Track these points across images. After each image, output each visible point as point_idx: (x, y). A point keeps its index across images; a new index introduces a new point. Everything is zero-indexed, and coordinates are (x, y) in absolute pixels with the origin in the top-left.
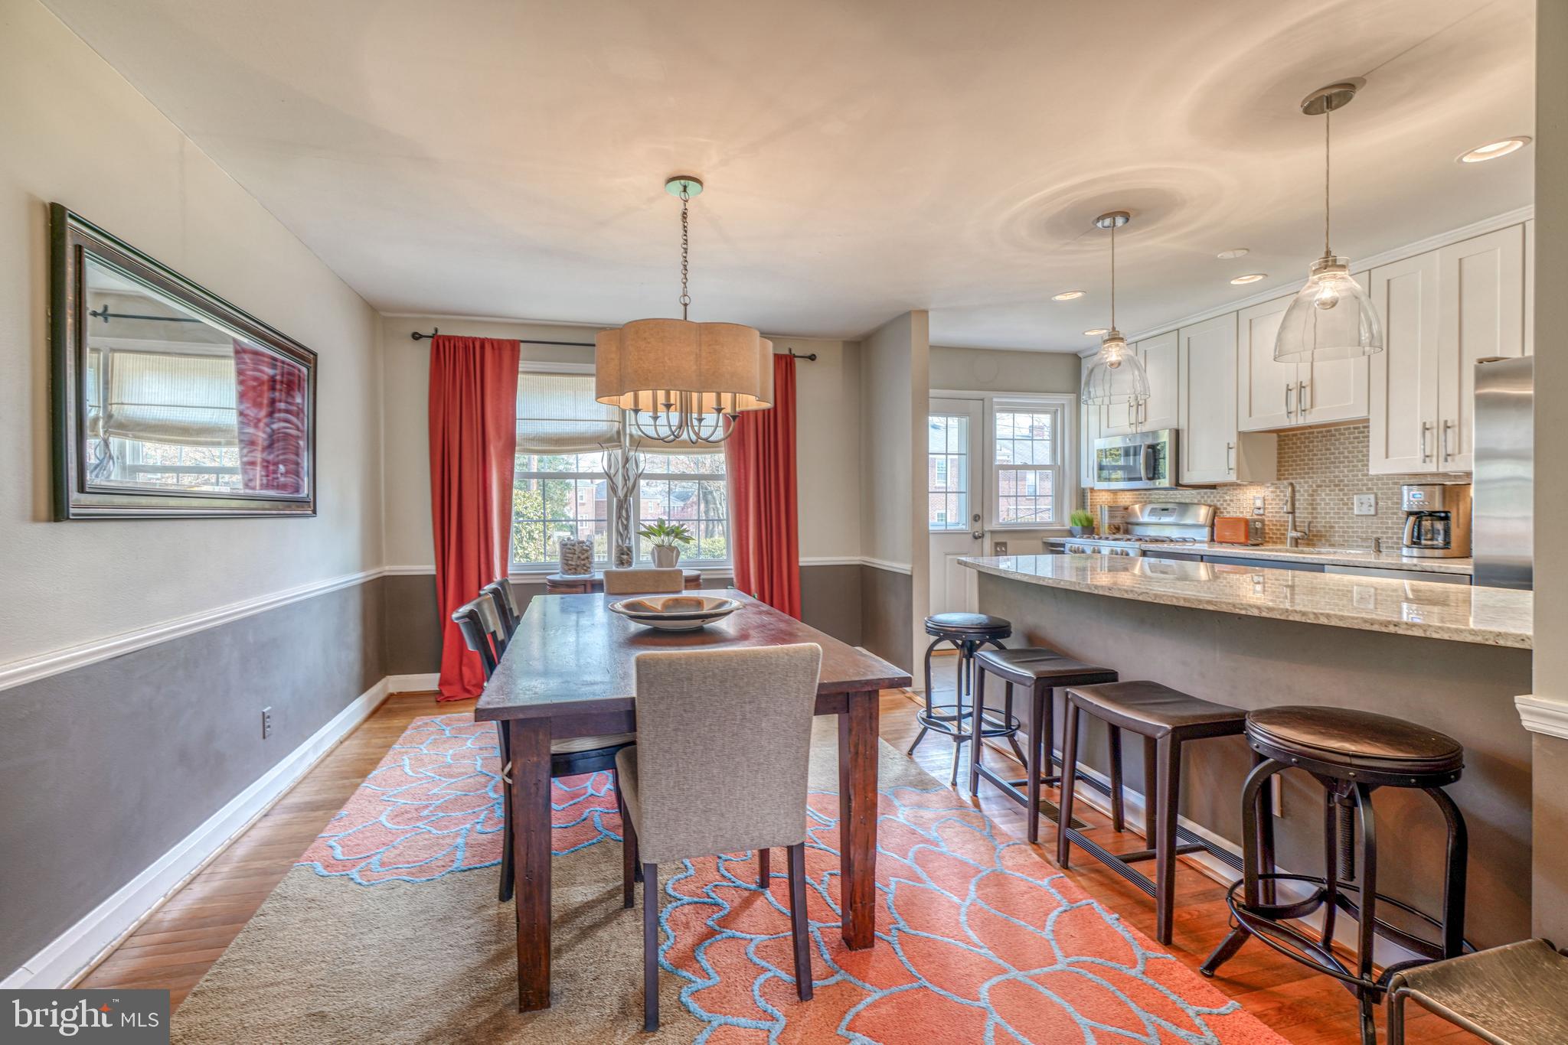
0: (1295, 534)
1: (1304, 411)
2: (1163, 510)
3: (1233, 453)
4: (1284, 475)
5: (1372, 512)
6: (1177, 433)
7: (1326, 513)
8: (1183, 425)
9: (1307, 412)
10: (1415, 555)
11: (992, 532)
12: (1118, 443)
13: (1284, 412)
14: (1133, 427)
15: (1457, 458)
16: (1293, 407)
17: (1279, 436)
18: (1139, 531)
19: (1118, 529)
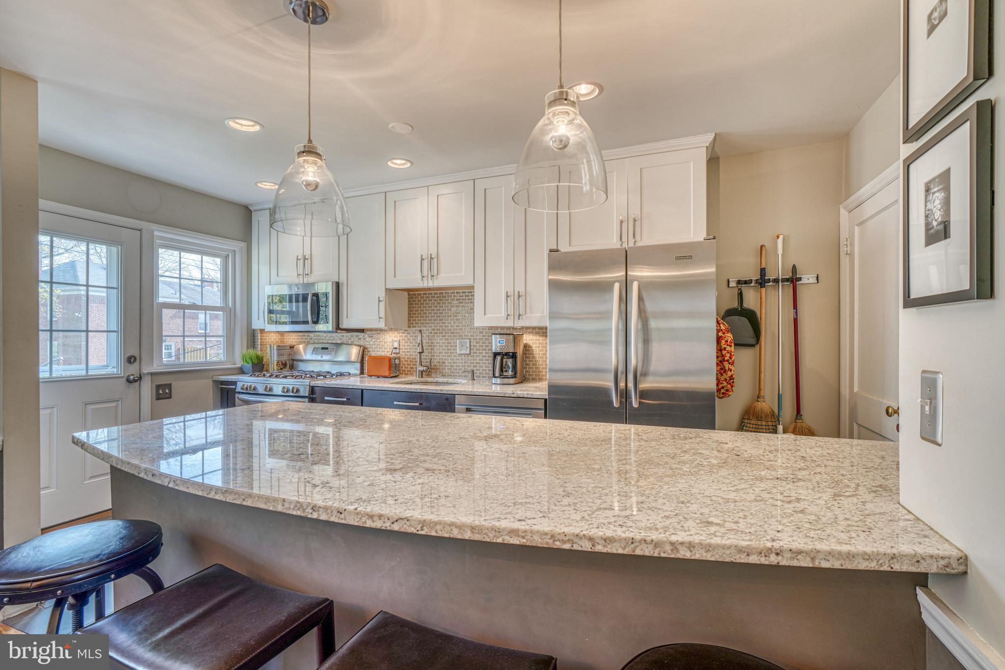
0: (421, 368)
1: (433, 276)
2: (323, 348)
3: (382, 305)
4: (413, 324)
5: (468, 352)
6: (338, 285)
7: (440, 353)
8: (343, 280)
9: (435, 277)
10: (498, 382)
11: (152, 374)
12: (285, 291)
13: (419, 276)
14: (301, 277)
15: (524, 317)
16: (425, 274)
17: (409, 295)
18: (302, 366)
19: (285, 365)
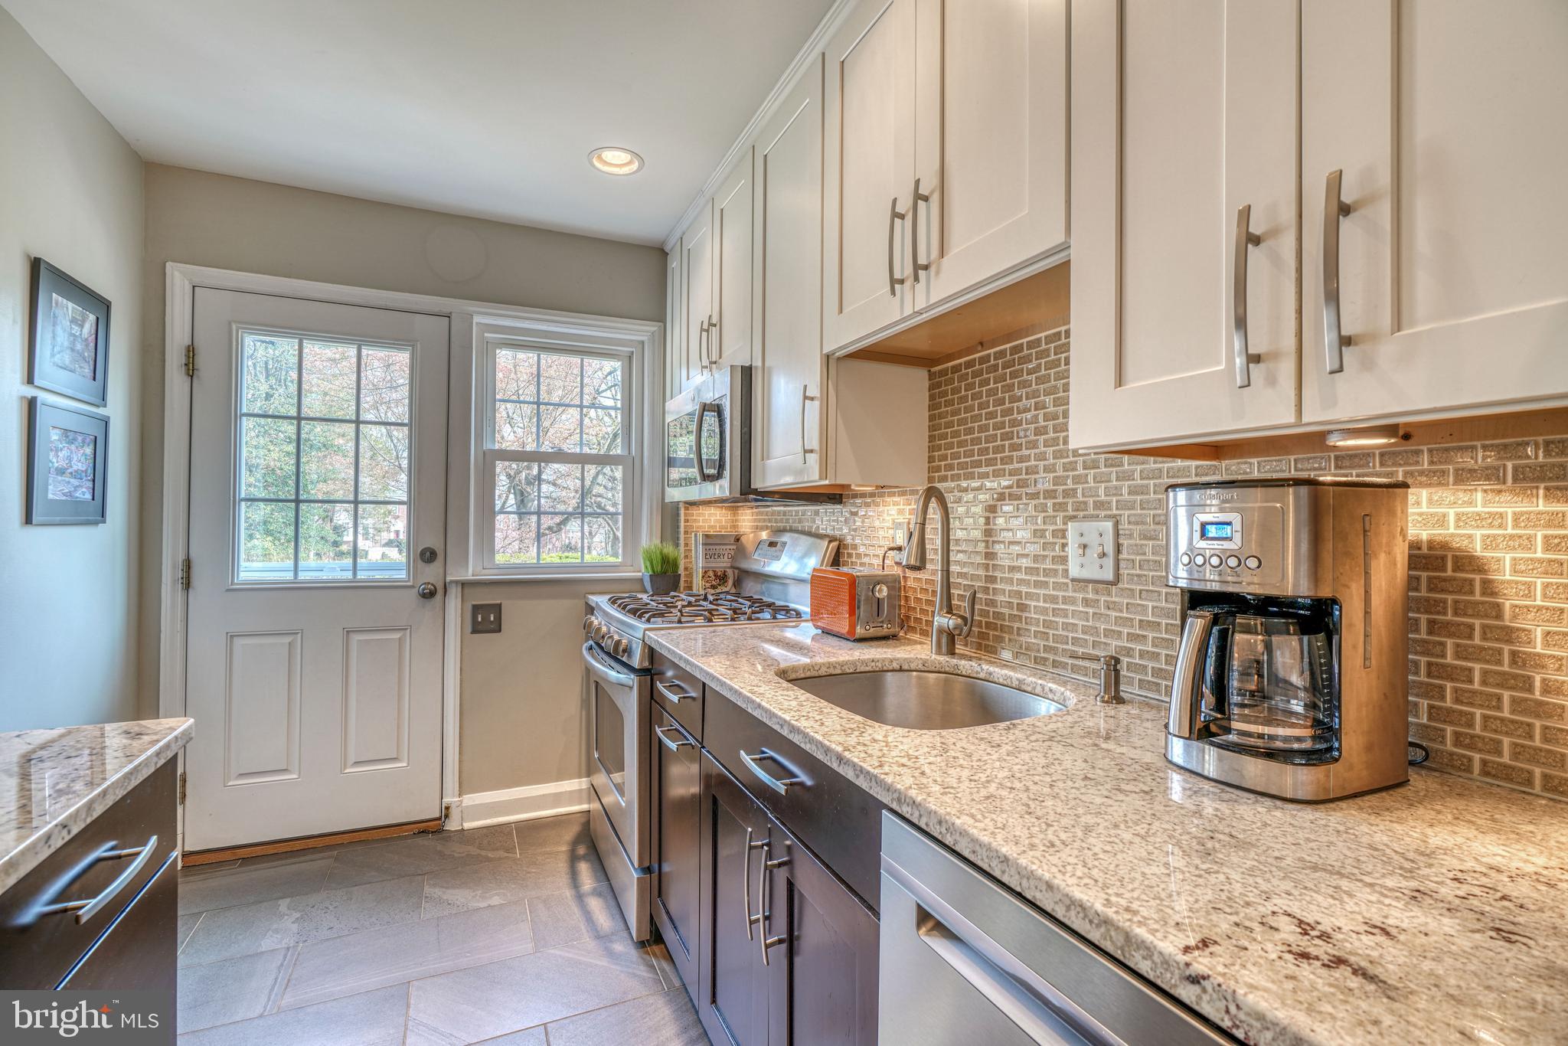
0: (947, 621)
1: (927, 271)
2: (771, 543)
3: (814, 409)
4: (939, 470)
5: (1108, 575)
6: (749, 384)
7: (1013, 568)
8: (757, 354)
9: (931, 271)
11: (464, 584)
12: (683, 409)
13: (885, 284)
14: (707, 373)
16: (903, 264)
17: (931, 376)
19: (722, 578)
